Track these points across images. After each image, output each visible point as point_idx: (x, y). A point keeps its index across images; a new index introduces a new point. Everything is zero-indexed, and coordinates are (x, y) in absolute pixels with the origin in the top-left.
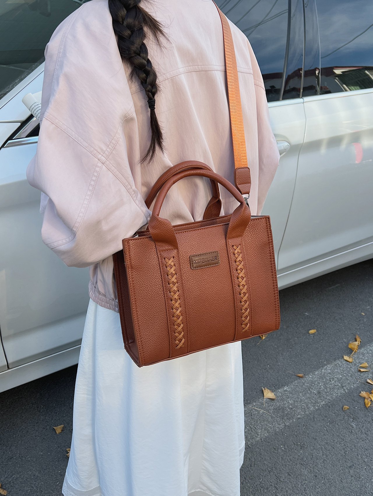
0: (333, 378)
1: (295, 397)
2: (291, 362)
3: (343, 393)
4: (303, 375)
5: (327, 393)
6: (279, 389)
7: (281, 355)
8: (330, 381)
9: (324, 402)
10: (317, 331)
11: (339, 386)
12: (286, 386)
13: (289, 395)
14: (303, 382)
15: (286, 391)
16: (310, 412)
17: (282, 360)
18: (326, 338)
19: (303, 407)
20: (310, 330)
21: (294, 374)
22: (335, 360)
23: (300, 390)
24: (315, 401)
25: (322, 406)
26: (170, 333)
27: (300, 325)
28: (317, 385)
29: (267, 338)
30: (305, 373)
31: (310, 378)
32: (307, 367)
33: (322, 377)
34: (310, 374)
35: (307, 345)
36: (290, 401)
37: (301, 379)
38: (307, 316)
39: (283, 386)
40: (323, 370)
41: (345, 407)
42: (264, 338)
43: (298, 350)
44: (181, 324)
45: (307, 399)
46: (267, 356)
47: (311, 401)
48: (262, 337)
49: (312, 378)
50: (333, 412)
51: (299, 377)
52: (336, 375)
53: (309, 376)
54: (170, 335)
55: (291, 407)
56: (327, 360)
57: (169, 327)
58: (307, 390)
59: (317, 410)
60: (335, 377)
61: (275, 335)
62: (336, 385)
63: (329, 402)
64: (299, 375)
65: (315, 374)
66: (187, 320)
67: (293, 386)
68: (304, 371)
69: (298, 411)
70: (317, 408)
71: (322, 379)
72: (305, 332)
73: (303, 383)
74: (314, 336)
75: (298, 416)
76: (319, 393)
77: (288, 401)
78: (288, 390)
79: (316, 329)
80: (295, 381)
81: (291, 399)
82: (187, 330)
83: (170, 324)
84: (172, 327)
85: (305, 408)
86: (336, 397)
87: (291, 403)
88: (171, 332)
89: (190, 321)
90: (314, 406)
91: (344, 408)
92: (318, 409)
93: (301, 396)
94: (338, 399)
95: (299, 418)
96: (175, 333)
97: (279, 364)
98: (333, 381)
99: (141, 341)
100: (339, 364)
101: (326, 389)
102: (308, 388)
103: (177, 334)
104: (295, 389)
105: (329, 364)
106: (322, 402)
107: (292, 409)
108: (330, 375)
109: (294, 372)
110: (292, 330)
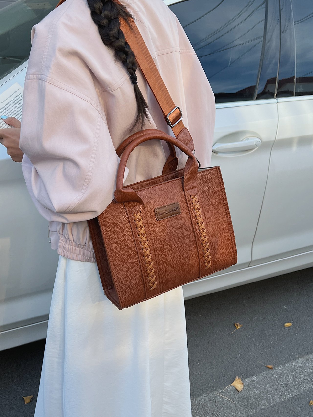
0: (303, 372)
1: (262, 388)
2: (263, 352)
3: (312, 388)
4: (273, 366)
5: (295, 386)
6: (246, 378)
7: (253, 345)
8: (300, 374)
9: (290, 395)
10: (293, 325)
11: (308, 380)
12: (254, 376)
13: (256, 385)
14: (272, 373)
15: (254, 381)
16: (275, 404)
17: (254, 350)
18: (301, 332)
19: (268, 398)
20: (286, 323)
21: (264, 365)
22: (307, 354)
23: (268, 381)
24: (281, 393)
25: (288, 398)
26: (144, 278)
27: (277, 317)
28: (286, 377)
29: (241, 328)
30: (275, 365)
31: (280, 370)
32: (278, 359)
33: (292, 370)
34: (280, 366)
35: (281, 338)
36: (256, 391)
37: (270, 370)
38: (285, 309)
39: (251, 375)
40: (294, 363)
41: (312, 402)
42: (239, 328)
43: (271, 342)
44: (152, 269)
45: (273, 390)
46: (239, 345)
47: (278, 393)
48: (237, 326)
49: (281, 370)
50: (299, 406)
51: (269, 368)
52: (306, 369)
53: (279, 368)
54: (144, 279)
55: (256, 397)
56: (299, 354)
57: (143, 272)
58: (275, 381)
59: (282, 402)
60: (305, 371)
61: (250, 326)
62: (306, 379)
63: (296, 396)
64: (269, 366)
65: (285, 367)
66: (158, 264)
67: (261, 377)
68: (275, 363)
69: (263, 402)
70: (282, 400)
71: (292, 372)
72: (281, 325)
73: (272, 375)
74: (289, 330)
75: (262, 406)
76: (287, 385)
77: (255, 390)
78: (256, 380)
79: (292, 323)
80: (263, 372)
81: (257, 390)
82: (159, 273)
83: (144, 270)
84: (145, 273)
85: (270, 400)
86: (304, 391)
87: (256, 393)
88: (145, 276)
89: (160, 266)
90: (279, 398)
91: (310, 403)
92: (284, 402)
93: (268, 387)
94: (306, 393)
95: (263, 409)
96: (148, 277)
97: (251, 354)
98: (303, 374)
99: (120, 287)
100: (311, 359)
101: (295, 382)
102: (276, 379)
103: (150, 278)
104: (263, 380)
105: (300, 358)
106: (289, 395)
107: (257, 399)
108: (300, 369)
109: (264, 363)
110: (268, 322)
